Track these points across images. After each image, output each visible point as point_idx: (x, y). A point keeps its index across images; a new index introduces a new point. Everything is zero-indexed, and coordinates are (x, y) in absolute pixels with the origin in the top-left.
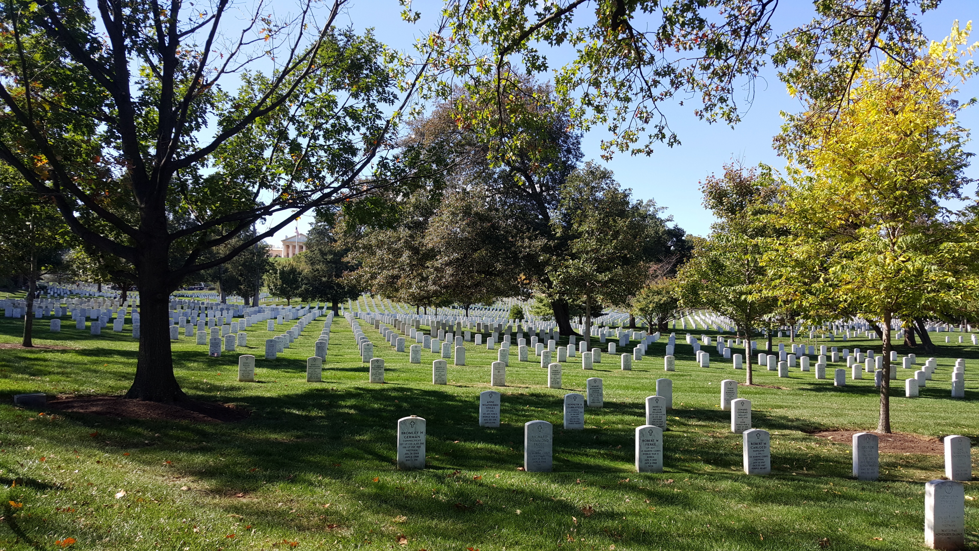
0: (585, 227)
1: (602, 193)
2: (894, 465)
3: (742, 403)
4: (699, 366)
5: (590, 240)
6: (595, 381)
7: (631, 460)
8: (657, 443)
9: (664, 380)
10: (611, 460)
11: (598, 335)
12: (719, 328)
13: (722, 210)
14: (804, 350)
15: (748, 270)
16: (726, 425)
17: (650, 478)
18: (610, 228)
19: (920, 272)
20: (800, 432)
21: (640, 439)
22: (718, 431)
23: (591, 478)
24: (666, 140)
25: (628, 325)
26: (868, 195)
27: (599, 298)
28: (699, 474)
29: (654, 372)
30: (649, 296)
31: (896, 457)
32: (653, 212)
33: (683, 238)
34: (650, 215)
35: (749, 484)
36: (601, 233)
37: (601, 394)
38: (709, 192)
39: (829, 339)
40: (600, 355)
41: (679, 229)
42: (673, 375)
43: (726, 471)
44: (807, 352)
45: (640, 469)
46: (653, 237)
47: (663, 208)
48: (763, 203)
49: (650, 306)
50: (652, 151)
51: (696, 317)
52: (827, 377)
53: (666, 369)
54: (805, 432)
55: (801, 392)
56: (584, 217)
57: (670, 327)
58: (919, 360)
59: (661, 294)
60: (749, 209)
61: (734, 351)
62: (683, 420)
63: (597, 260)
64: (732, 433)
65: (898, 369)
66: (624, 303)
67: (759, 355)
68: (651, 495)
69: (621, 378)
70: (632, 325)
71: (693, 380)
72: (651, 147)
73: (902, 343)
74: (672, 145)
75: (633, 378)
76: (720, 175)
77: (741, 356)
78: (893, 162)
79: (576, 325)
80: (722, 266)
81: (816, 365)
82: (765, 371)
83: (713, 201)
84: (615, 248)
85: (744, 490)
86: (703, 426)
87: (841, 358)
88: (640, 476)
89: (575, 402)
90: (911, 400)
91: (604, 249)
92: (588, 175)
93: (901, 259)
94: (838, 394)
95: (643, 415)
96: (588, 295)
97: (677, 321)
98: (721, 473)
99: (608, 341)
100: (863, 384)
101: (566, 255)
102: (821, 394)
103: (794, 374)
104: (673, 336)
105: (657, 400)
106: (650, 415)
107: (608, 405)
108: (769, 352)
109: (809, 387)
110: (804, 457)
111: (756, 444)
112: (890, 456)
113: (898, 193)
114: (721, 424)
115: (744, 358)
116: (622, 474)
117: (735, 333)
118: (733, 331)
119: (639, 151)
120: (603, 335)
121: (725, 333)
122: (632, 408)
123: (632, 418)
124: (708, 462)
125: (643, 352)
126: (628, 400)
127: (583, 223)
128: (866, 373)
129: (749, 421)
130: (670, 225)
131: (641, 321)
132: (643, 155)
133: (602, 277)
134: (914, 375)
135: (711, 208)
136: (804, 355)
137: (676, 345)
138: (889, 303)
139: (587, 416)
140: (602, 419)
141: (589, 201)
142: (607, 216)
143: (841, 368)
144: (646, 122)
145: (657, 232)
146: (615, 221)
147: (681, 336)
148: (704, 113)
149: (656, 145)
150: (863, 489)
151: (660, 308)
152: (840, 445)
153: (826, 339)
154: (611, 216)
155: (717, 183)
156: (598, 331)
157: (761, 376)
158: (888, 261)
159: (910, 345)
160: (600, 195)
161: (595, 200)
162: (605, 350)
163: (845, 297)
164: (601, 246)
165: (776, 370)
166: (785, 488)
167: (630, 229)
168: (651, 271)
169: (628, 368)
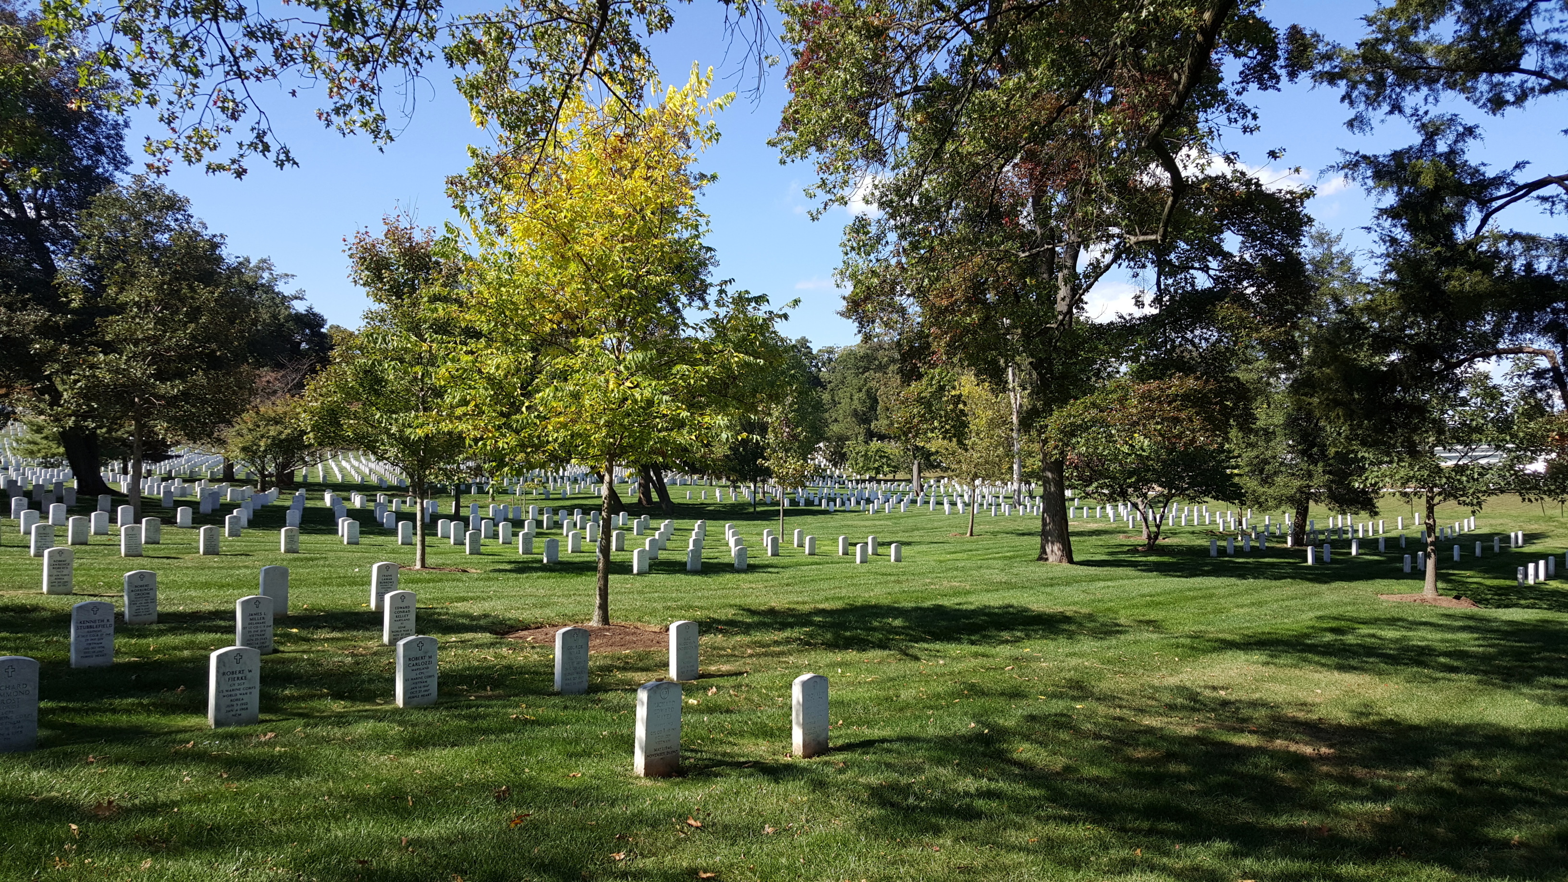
0: (131, 295)
1: (167, 236)
2: (609, 669)
3: (402, 597)
4: (342, 542)
5: (142, 319)
6: (141, 576)
7: (201, 708)
8: (249, 675)
9: (275, 569)
10: (164, 714)
11: (159, 493)
12: (381, 480)
13: (381, 289)
14: (506, 514)
15: (422, 390)
16: (376, 634)
17: (232, 736)
18: (183, 300)
19: (650, 403)
20: (488, 635)
21: (218, 672)
22: (362, 644)
23: (117, 749)
24: (272, 156)
25: (221, 476)
26: (588, 290)
27: (160, 427)
28: (322, 718)
29: (261, 555)
30: (259, 426)
31: (612, 658)
32: (269, 282)
33: (322, 330)
34: (263, 285)
35: (400, 723)
36: (164, 308)
37: (154, 600)
38: (360, 258)
39: (543, 497)
40: (158, 531)
41: (314, 315)
42: (295, 560)
43: (367, 707)
44: (511, 516)
45: (218, 723)
46: (268, 325)
47: (287, 275)
48: (444, 285)
49: (262, 444)
50: (245, 171)
51: (344, 463)
52: (535, 551)
53: (283, 549)
54: (496, 633)
55: (496, 575)
56: (128, 278)
57: (298, 478)
58: (653, 523)
59: (282, 423)
60: (424, 292)
61: (400, 516)
62: (304, 633)
63: (156, 358)
64: (385, 645)
65: (627, 537)
66: (209, 436)
67: (440, 522)
68: (229, 763)
69: (196, 568)
70: (228, 476)
71: (329, 566)
72: (245, 163)
73: (635, 500)
74: (282, 166)
75: (222, 568)
76: (378, 233)
77: (411, 524)
78: (619, 246)
79: (114, 476)
80: (379, 381)
81: (521, 534)
82: (447, 547)
83: (367, 273)
84: (193, 337)
85: (391, 733)
86: (338, 639)
87: (556, 523)
88: (215, 736)
89: (97, 617)
90: (639, 578)
91: (170, 339)
92: (138, 198)
93: (628, 384)
94: (548, 574)
95: (232, 630)
96: (138, 422)
97: (310, 469)
98: (359, 711)
99: (178, 503)
100: (582, 559)
101: (91, 343)
102: (525, 575)
103: (488, 549)
104: (300, 495)
105: (257, 602)
106: (243, 628)
107: (164, 618)
108: (456, 517)
109: (508, 567)
110: (489, 672)
111: (416, 659)
112: (605, 657)
113: (625, 291)
114: (367, 634)
115: (415, 527)
116: (180, 736)
117: (406, 489)
118: (403, 486)
119: (220, 168)
120: (168, 493)
121: (391, 488)
122: (214, 620)
123: (212, 636)
124: (338, 696)
125: (244, 521)
126: (209, 607)
127: (128, 287)
128: (586, 544)
129: (412, 624)
130: (300, 307)
131: (246, 470)
132: (227, 177)
133: (164, 388)
134: (644, 544)
135: (364, 285)
136: (506, 519)
137: (306, 510)
138: (610, 443)
139: (120, 641)
140: (151, 643)
141: (142, 248)
142: (177, 279)
143: (552, 537)
144: (234, 117)
145: (275, 317)
146: (191, 288)
147: (317, 494)
148: (333, 117)
149: (252, 160)
150: (566, 707)
151: (280, 448)
152: (542, 647)
153: (538, 497)
154: (184, 280)
155: (374, 246)
156: (159, 487)
157: (441, 553)
158: (611, 386)
159: (644, 502)
160: (163, 238)
161: (154, 247)
162: (170, 521)
163: (556, 435)
164: (165, 332)
165: (464, 544)
166: (456, 722)
167: (222, 306)
168: (260, 383)
169: (212, 549)
